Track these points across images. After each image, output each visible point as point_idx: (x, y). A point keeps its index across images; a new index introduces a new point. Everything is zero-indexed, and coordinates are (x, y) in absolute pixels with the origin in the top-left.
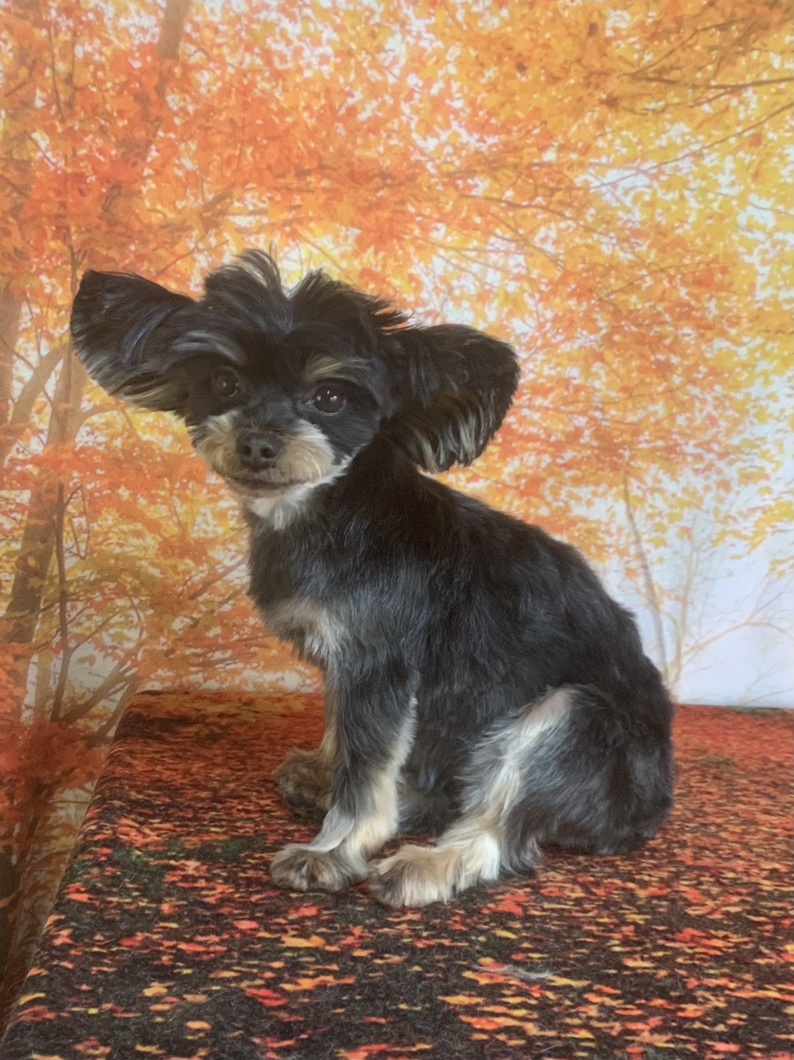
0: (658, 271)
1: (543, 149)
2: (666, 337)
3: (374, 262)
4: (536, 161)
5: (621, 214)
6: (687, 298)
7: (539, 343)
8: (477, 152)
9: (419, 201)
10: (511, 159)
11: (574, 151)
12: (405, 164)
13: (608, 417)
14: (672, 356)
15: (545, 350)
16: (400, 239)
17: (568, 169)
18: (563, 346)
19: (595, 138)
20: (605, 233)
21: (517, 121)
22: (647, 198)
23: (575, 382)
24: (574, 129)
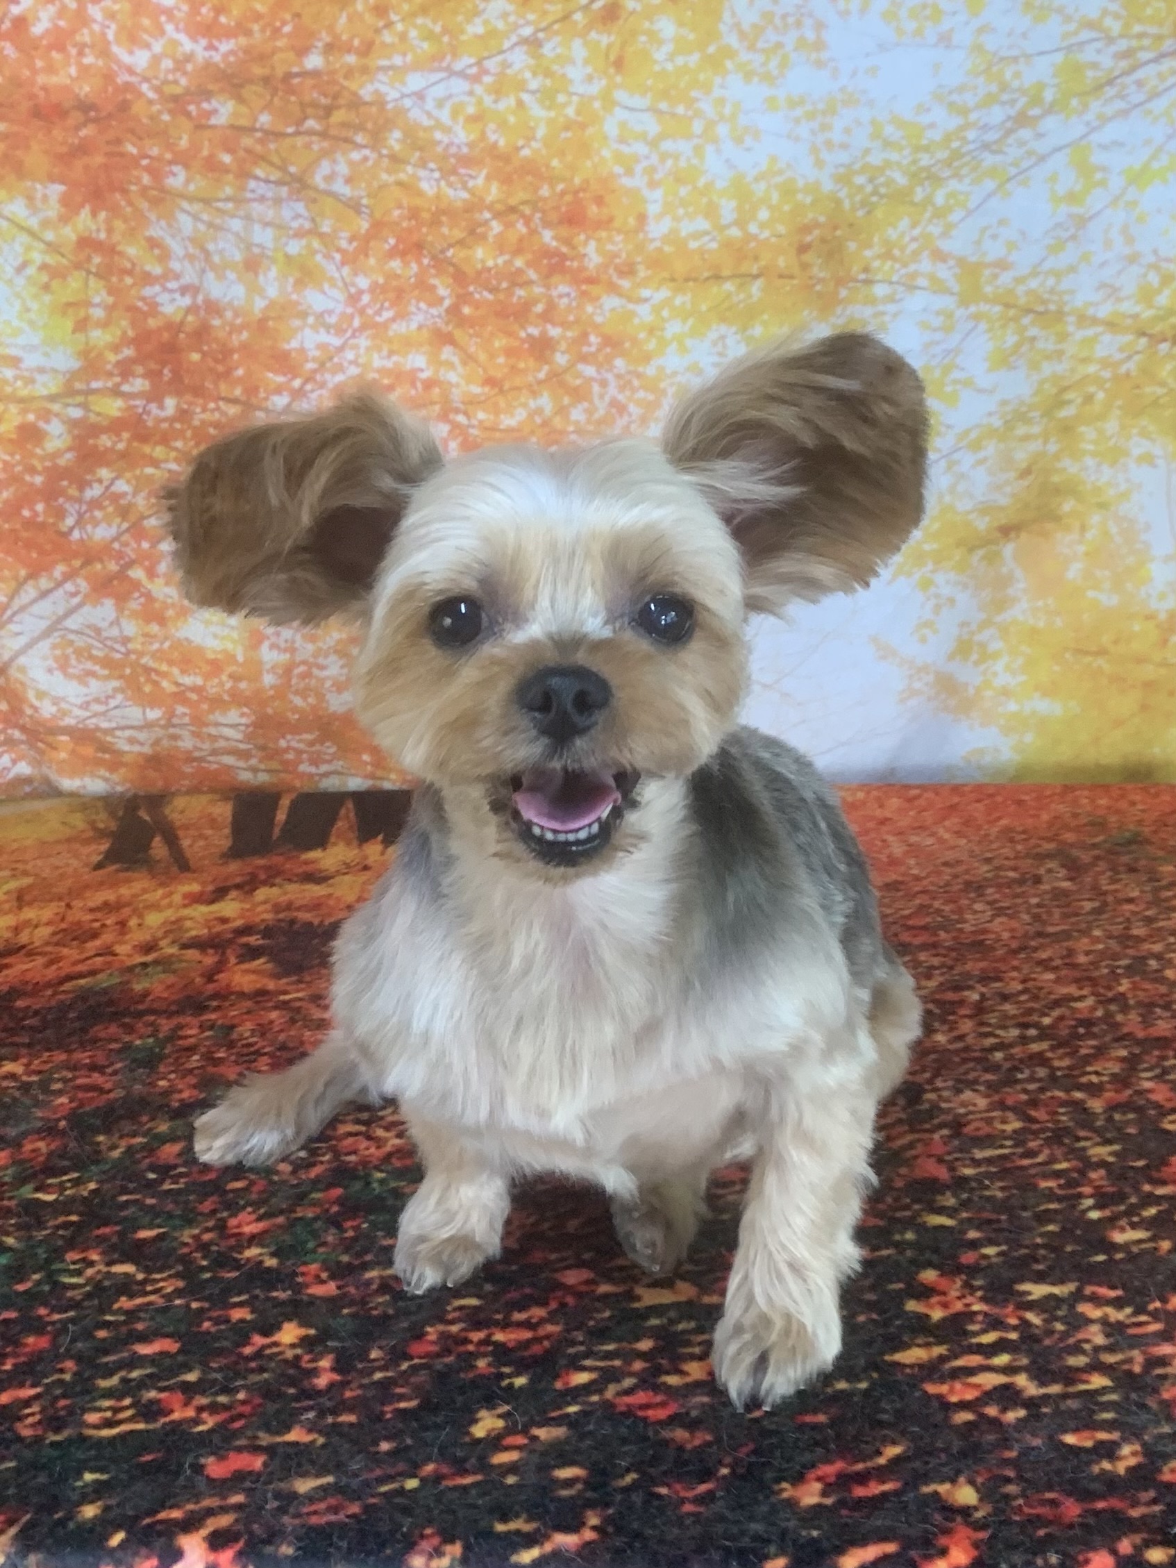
0: (508, 212)
1: (302, 52)
2: (536, 301)
3: (94, 227)
4: (295, 70)
5: (438, 135)
6: (554, 243)
7: (356, 323)
8: (208, 65)
9: (141, 139)
10: (258, 71)
11: (349, 51)
12: (110, 89)
13: (475, 422)
14: (549, 327)
15: (369, 332)
16: (125, 192)
17: (346, 77)
18: (395, 326)
19: (377, 31)
20: (423, 164)
21: (258, 17)
22: (471, 110)
23: (424, 375)
24: (343, 20)
